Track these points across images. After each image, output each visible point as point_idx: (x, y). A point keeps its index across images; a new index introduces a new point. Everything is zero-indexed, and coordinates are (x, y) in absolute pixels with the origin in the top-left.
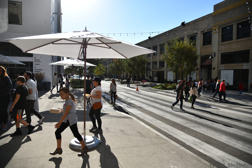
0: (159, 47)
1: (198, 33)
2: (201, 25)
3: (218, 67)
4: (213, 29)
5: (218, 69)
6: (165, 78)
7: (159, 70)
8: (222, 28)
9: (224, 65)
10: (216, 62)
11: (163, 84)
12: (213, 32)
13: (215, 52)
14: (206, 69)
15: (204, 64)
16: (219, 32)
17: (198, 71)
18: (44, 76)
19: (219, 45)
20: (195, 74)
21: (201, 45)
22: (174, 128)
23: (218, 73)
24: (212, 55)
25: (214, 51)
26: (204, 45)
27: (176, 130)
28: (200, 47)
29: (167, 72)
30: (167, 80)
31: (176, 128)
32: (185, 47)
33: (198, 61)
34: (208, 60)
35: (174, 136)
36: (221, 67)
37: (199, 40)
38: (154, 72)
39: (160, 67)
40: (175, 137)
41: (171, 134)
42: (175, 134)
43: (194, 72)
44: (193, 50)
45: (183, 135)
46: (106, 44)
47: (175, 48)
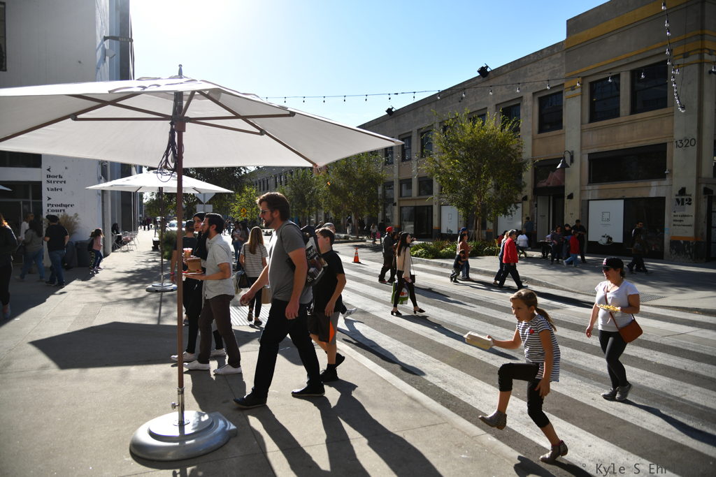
0: (416, 138)
1: (524, 99)
2: (532, 75)
3: (582, 191)
4: (565, 86)
5: (583, 199)
6: (435, 224)
7: (419, 204)
8: (591, 84)
9: (596, 187)
10: (575, 178)
11: (431, 243)
12: (567, 94)
13: (573, 152)
14: (548, 197)
15: (543, 184)
16: (582, 95)
17: (527, 204)
18: (76, 223)
19: (582, 130)
20: (519, 211)
21: (532, 130)
22: (462, 374)
23: (581, 210)
24: (564, 158)
25: (568, 148)
26: (541, 130)
27: (469, 378)
28: (530, 138)
29: (440, 207)
30: (440, 229)
31: (468, 374)
32: (489, 137)
33: (527, 176)
34: (555, 174)
35: (464, 398)
36: (590, 192)
37: (529, 117)
38: (404, 210)
39: (420, 194)
40: (465, 403)
41: (453, 392)
42: (466, 392)
43: (517, 208)
44: (513, 144)
45: (488, 396)
46: (245, 118)
47: (462, 141)
